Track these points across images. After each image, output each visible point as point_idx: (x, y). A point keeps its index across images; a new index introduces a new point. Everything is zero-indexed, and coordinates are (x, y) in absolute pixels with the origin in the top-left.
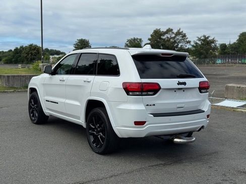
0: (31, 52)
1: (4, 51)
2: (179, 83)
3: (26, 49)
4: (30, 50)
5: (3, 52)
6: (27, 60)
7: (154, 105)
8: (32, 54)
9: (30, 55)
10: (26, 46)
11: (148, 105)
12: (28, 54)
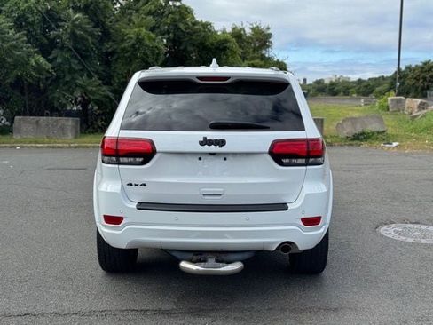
0: (423, 74)
1: (385, 75)
2: (205, 142)
3: (414, 70)
4: (422, 72)
5: (383, 77)
6: (416, 90)
7: (145, 185)
8: (424, 79)
9: (421, 81)
10: (417, 66)
11: (131, 185)
12: (418, 80)
